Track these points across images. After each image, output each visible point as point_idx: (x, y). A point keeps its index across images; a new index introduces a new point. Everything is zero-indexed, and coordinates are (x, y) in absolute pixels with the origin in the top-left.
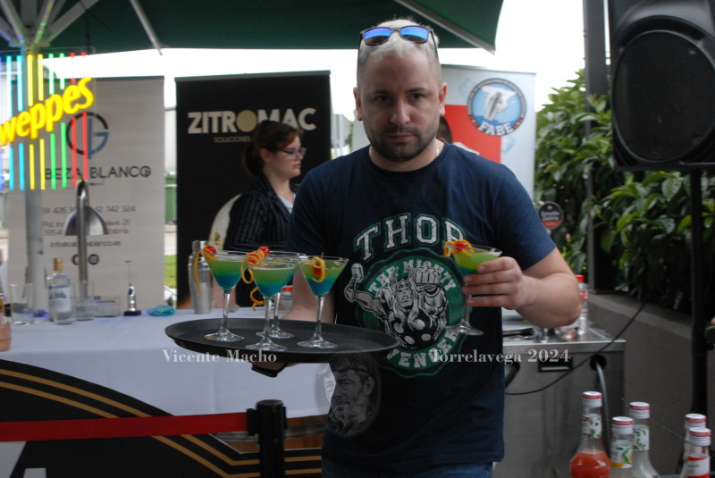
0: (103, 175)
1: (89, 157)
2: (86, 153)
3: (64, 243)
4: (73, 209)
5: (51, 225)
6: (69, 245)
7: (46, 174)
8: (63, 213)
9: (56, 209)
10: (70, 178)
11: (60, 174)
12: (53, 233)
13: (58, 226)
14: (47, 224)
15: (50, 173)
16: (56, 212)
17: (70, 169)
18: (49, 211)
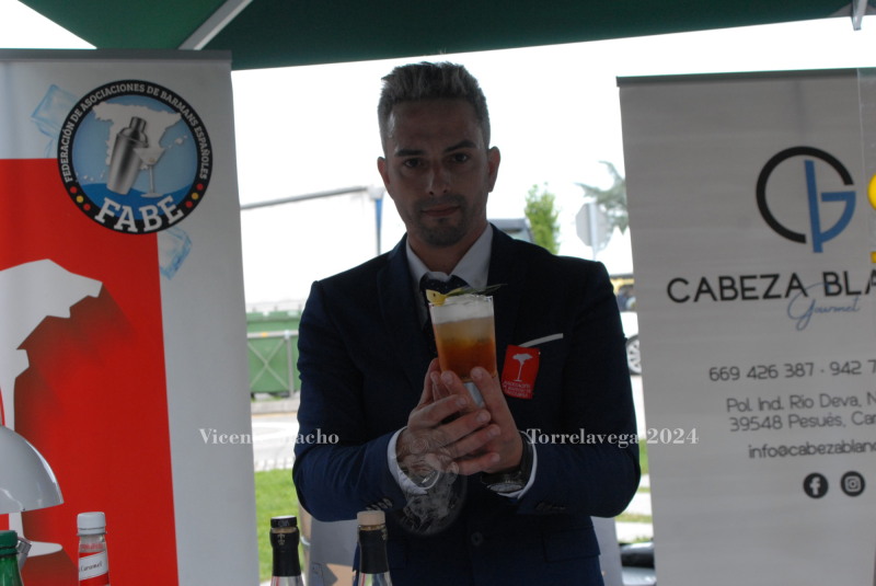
0: (852, 289)
1: (818, 248)
2: (809, 238)
3: (781, 447)
4: (794, 369)
5: (747, 408)
6: (793, 451)
7: (722, 288)
8: (769, 379)
9: (753, 369)
10: (778, 296)
11: (753, 289)
12: (753, 426)
13: (761, 408)
14: (737, 405)
15: (732, 287)
16: (755, 376)
17: (776, 277)
18: (738, 374)
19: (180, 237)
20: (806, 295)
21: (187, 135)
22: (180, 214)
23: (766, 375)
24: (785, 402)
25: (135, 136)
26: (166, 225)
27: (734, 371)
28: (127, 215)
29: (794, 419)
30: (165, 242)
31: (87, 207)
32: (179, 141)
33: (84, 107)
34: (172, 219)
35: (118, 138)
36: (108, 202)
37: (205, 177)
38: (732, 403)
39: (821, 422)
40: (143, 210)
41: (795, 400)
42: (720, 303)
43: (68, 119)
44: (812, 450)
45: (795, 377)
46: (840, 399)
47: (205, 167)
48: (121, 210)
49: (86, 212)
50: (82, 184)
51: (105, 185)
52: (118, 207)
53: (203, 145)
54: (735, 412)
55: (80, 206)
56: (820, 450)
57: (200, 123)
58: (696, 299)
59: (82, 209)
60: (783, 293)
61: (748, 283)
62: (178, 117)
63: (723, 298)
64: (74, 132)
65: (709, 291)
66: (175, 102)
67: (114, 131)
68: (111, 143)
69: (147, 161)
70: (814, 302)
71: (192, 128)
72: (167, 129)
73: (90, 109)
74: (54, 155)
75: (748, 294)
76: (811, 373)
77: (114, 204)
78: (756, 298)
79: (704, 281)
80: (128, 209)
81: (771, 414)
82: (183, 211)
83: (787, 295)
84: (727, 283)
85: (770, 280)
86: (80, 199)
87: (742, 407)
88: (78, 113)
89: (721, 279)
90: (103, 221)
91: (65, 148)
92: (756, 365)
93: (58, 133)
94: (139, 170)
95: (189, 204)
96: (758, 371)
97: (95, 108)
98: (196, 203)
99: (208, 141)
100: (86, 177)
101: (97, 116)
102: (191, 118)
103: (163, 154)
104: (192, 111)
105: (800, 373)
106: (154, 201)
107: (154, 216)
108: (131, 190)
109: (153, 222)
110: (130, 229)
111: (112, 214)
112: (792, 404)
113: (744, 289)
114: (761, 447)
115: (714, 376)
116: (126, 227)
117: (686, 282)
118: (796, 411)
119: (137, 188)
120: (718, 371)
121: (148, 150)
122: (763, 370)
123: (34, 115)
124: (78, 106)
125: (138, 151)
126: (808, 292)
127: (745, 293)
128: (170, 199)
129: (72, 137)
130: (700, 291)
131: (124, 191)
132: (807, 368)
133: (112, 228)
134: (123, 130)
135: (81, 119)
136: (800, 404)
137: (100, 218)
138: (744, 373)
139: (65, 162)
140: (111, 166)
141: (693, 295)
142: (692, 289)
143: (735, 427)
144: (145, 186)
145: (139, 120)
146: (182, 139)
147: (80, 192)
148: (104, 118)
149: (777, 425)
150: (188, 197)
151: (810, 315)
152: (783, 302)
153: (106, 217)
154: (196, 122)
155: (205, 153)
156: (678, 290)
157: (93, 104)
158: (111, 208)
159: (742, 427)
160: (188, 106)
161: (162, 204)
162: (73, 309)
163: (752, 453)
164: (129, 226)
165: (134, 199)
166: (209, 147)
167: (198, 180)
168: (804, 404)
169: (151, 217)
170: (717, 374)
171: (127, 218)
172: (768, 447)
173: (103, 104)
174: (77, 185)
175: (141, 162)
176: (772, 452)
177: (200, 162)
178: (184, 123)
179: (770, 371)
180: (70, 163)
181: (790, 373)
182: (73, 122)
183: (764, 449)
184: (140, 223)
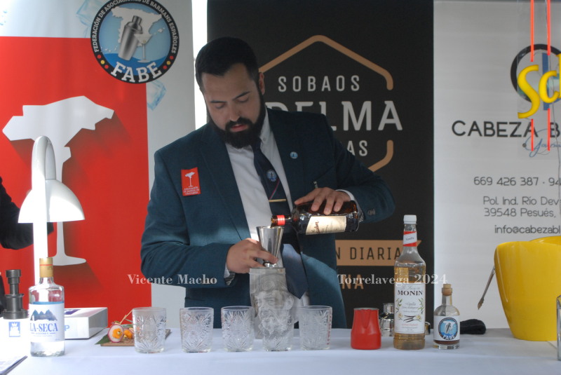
1: (546, 108)
3: (515, 227)
4: (526, 181)
5: (496, 202)
6: (522, 230)
7: (486, 129)
8: (510, 186)
9: (501, 179)
10: (520, 136)
11: (504, 131)
12: (498, 214)
13: (504, 203)
14: (490, 200)
15: (492, 128)
16: (502, 184)
17: (519, 124)
18: (491, 182)
19: (159, 86)
20: (537, 136)
21: (165, 27)
22: (160, 73)
23: (509, 183)
24: (519, 201)
25: (135, 26)
26: (151, 79)
27: (489, 180)
28: (129, 72)
29: (524, 211)
30: (151, 88)
31: (107, 67)
32: (160, 30)
33: (106, 9)
34: (155, 76)
35: (125, 28)
36: (119, 64)
37: (175, 52)
38: (486, 199)
39: (541, 214)
40: (139, 70)
41: (525, 199)
42: (484, 138)
43: (97, 16)
44: (533, 230)
45: (526, 185)
46: (553, 201)
47: (175, 46)
48: (126, 69)
49: (106, 70)
50: (104, 53)
51: (117, 55)
52: (124, 67)
53: (174, 34)
54: (488, 205)
55: (103, 66)
56: (538, 230)
57: (173, 21)
58: (469, 134)
59: (104, 68)
60: (523, 134)
61: (501, 127)
62: (160, 17)
63: (486, 135)
64: (100, 23)
65: (478, 130)
66: (159, 7)
67: (123, 24)
68: (121, 30)
69: (141, 41)
70: (542, 140)
71: (168, 24)
72: (154, 23)
73: (110, 10)
74: (89, 36)
75: (501, 133)
76: (536, 184)
77: (122, 65)
78: (506, 136)
79: (475, 123)
80: (130, 69)
81: (510, 207)
82: (162, 71)
83: (525, 135)
84: (489, 126)
85: (515, 126)
86: (103, 62)
87: (492, 202)
88: (103, 13)
89: (485, 123)
90: (116, 75)
91: (95, 32)
92: (503, 177)
93: (92, 24)
94: (137, 47)
95: (165, 67)
96: (504, 180)
97: (113, 10)
98: (169, 67)
99: (177, 31)
100: (107, 49)
101: (114, 15)
102: (167, 17)
103: (151, 38)
104: (168, 13)
105: (530, 183)
106: (145, 65)
107: (145, 73)
108: (132, 58)
109: (144, 77)
110: (130, 81)
111: (121, 71)
112: (523, 201)
113: (499, 130)
114: (502, 227)
115: (477, 182)
116: (128, 79)
117: (464, 124)
118: (525, 206)
119: (135, 57)
120: (479, 179)
121: (143, 35)
122: (507, 180)
123: (78, 13)
124: (103, 9)
125: (137, 35)
126: (538, 134)
127: (499, 133)
128: (154, 64)
129: (99, 26)
130: (472, 130)
131: (128, 58)
132: (534, 181)
133: (120, 79)
134: (128, 23)
135: (104, 16)
136: (528, 202)
137: (114, 73)
138: (495, 181)
139: (95, 40)
140: (121, 43)
141: (467, 132)
142: (467, 128)
143: (487, 214)
144: (140, 56)
145: (138, 18)
146: (162, 29)
147: (103, 58)
148: (118, 16)
149: (513, 214)
150: (165, 63)
151: (538, 149)
152: (523, 140)
153: (117, 73)
154: (170, 20)
155: (175, 38)
156: (459, 128)
157: (112, 8)
158: (120, 68)
159: (491, 214)
160: (166, 11)
161: (149, 67)
162: (97, 125)
163: (497, 230)
164: (130, 79)
165: (134, 63)
166: (177, 35)
167: (170, 53)
168: (531, 202)
169: (143, 74)
170: (479, 181)
171: (129, 74)
172: (507, 227)
173: (117, 8)
174: (101, 54)
175: (138, 42)
176: (509, 230)
177: (172, 43)
178: (163, 21)
179: (511, 181)
180: (98, 42)
181: (524, 183)
182: (100, 17)
183: (504, 228)
184: (136, 77)
